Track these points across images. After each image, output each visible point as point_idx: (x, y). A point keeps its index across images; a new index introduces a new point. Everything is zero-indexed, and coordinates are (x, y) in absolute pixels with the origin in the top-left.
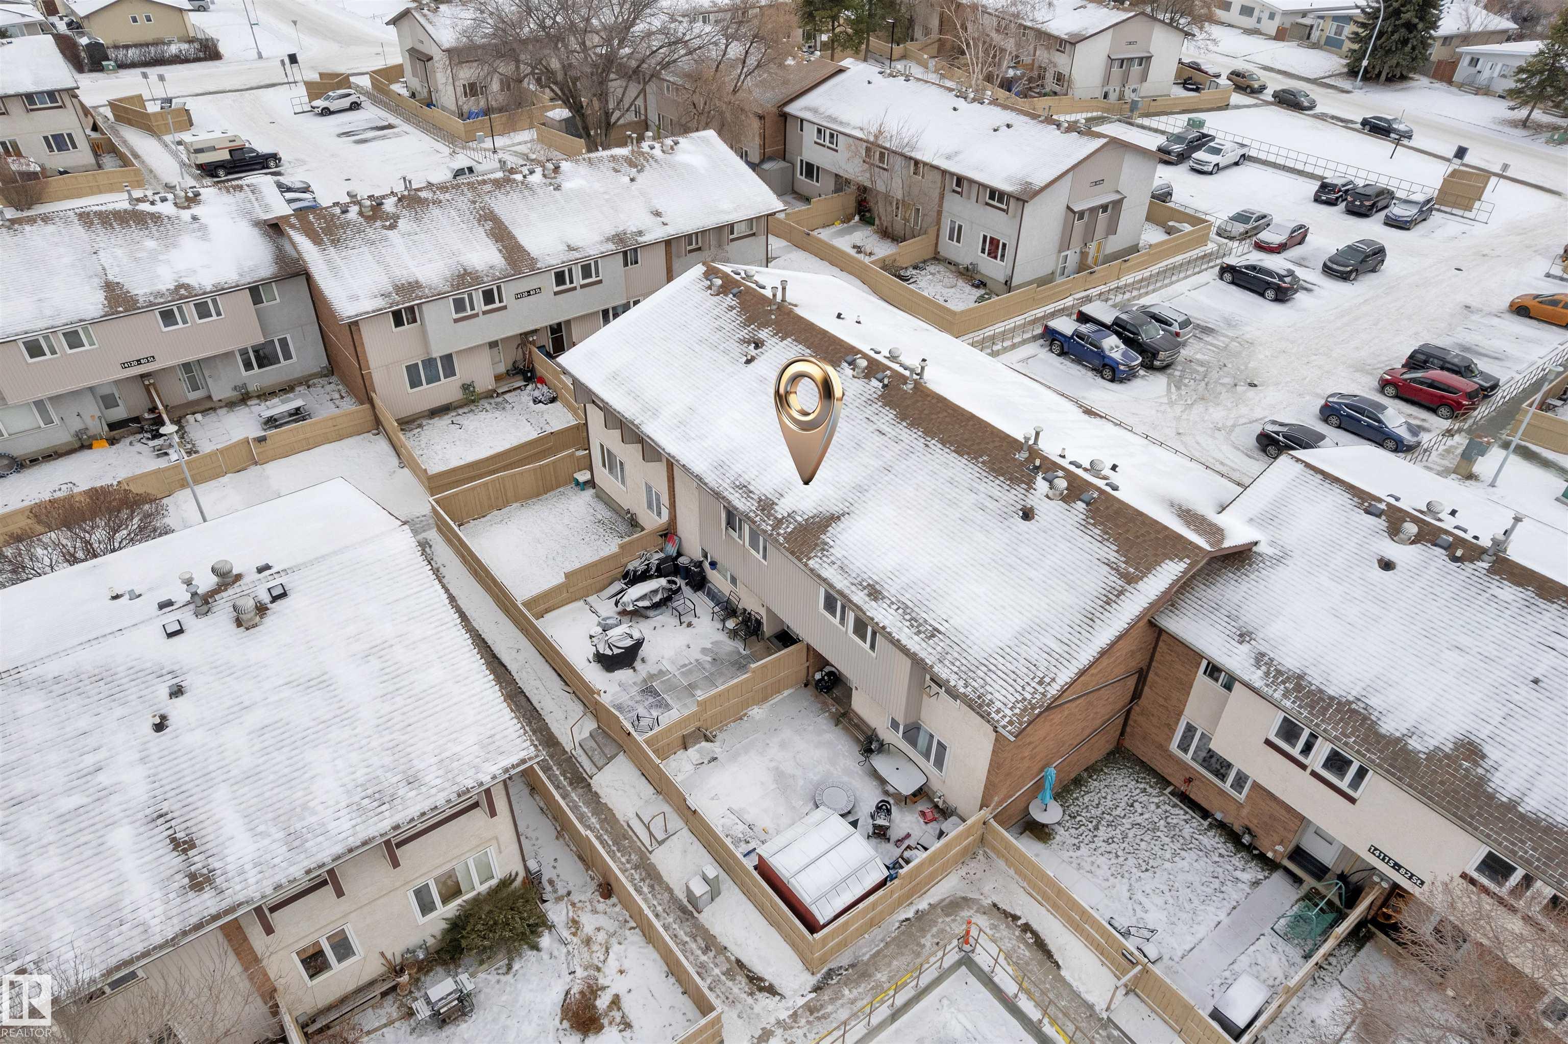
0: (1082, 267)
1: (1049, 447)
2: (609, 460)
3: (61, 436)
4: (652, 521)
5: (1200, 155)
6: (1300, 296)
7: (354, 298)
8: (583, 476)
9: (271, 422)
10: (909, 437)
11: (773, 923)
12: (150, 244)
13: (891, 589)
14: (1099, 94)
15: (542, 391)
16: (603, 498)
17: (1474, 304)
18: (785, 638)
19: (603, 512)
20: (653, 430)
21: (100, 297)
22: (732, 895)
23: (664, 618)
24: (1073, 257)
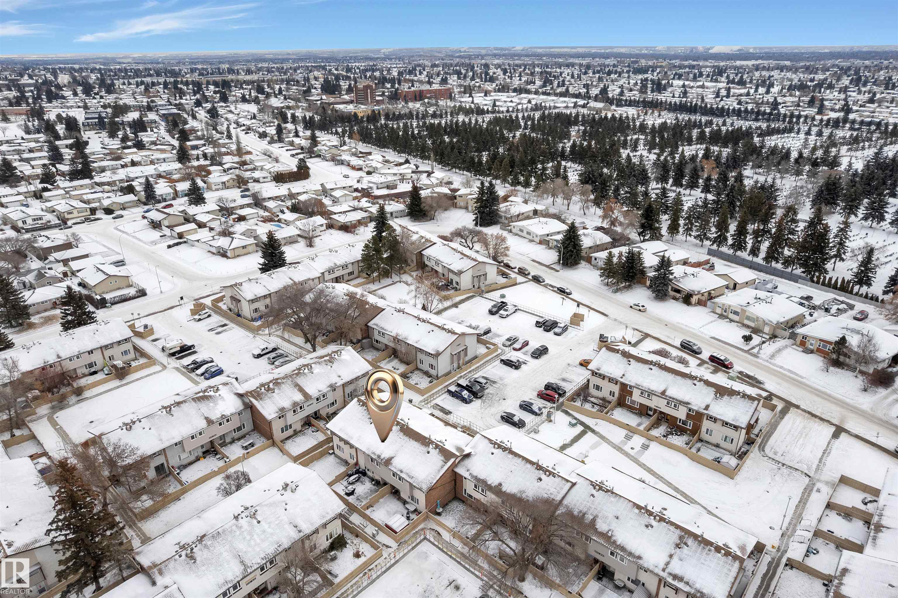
0: (459, 367)
1: (433, 438)
2: (338, 447)
3: (193, 458)
4: (352, 462)
5: (502, 312)
6: (523, 366)
7: (270, 414)
8: (331, 452)
9: (246, 448)
10: (406, 439)
11: (389, 536)
12: (211, 404)
13: (404, 471)
14: (471, 287)
15: (314, 429)
16: (337, 456)
17: (571, 363)
18: (385, 484)
19: (338, 460)
20: (352, 442)
21: (205, 421)
22: (381, 533)
23: (358, 484)
24: (455, 365)
